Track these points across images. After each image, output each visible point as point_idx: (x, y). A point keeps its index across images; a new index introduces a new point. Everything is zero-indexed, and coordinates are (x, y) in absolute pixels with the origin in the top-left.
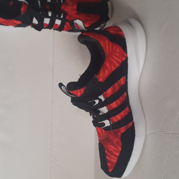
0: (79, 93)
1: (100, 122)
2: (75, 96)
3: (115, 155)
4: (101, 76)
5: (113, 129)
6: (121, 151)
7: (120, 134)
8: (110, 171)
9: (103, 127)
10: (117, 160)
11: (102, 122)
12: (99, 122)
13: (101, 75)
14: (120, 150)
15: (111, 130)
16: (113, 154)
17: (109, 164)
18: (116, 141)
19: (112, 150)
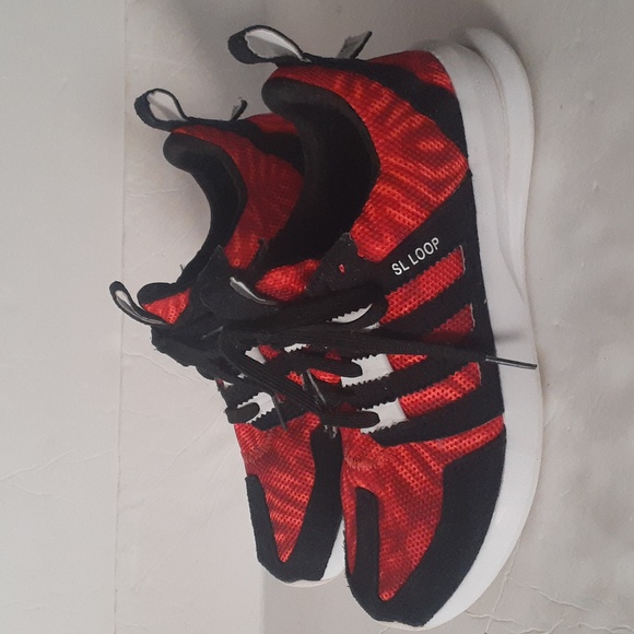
0: (171, 310)
1: (244, 404)
2: (160, 322)
3: (295, 503)
4: (237, 251)
5: (285, 421)
6: (313, 487)
7: (307, 431)
8: (285, 558)
9: (254, 419)
10: (305, 519)
11: (250, 401)
12: (239, 406)
13: (238, 246)
14: (311, 484)
15: (279, 423)
16: (290, 501)
17: (279, 537)
18: (296, 457)
19: (287, 487)
